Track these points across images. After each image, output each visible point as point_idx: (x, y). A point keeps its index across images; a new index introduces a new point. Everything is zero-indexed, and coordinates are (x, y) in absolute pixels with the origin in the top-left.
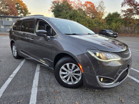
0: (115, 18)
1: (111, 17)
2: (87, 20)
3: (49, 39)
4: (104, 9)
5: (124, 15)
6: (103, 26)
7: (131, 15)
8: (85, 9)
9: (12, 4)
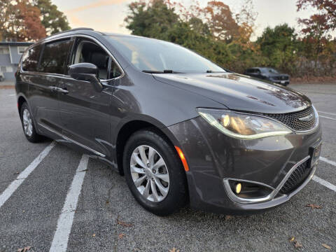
0: (281, 40)
1: (271, 36)
2: (212, 45)
3: (103, 86)
4: (254, 17)
5: (305, 31)
6: (253, 59)
7: (322, 29)
8: (208, 19)
9: (32, 12)
